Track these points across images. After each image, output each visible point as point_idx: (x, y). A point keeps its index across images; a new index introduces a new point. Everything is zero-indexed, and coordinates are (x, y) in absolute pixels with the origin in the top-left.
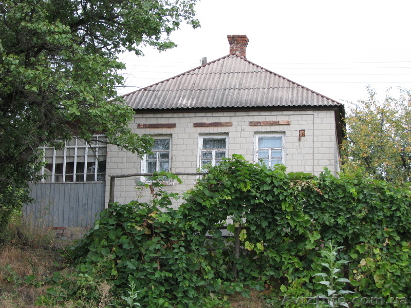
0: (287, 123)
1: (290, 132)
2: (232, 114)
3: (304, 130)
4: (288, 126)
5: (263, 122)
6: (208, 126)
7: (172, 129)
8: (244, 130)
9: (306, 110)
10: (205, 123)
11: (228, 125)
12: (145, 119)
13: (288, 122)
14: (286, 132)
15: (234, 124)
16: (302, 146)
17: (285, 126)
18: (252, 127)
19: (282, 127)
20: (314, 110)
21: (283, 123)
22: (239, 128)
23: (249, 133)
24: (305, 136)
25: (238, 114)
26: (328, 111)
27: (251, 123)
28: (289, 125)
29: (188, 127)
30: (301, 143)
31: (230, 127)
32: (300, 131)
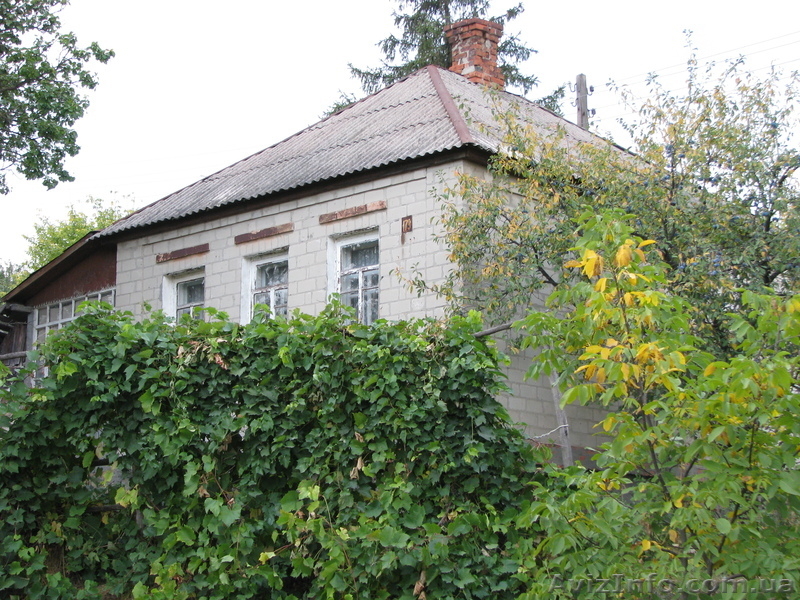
0: (380, 208)
1: (387, 225)
2: (291, 205)
3: (410, 217)
4: (384, 213)
5: (341, 213)
6: (256, 240)
7: (204, 256)
8: (311, 236)
9: (413, 171)
10: (250, 234)
11: (286, 230)
12: (166, 243)
13: (382, 204)
14: (381, 228)
15: (297, 226)
16: (407, 255)
17: (379, 214)
18: (324, 227)
19: (373, 216)
20: (426, 167)
21: (374, 209)
22: (304, 233)
23: (319, 241)
24: (411, 230)
25: (303, 202)
26: (452, 165)
27: (321, 218)
28: (385, 209)
29: (228, 246)
30: (406, 248)
31: (290, 235)
32: (403, 219)
